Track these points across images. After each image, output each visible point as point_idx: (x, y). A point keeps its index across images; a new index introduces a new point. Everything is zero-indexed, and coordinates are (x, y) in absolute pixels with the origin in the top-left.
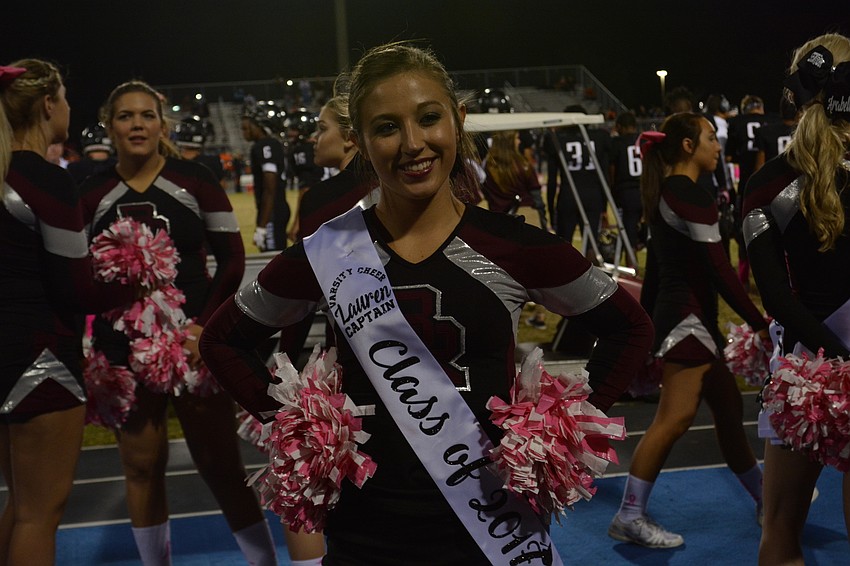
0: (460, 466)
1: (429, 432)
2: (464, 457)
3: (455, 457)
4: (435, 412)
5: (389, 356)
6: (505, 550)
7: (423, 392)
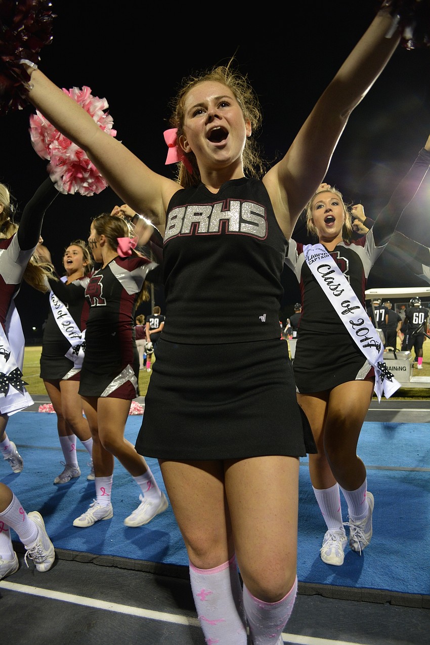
0: (347, 308)
1: (336, 295)
2: (348, 305)
3: (345, 305)
4: (340, 288)
5: (325, 270)
6: (362, 341)
7: (335, 283)
